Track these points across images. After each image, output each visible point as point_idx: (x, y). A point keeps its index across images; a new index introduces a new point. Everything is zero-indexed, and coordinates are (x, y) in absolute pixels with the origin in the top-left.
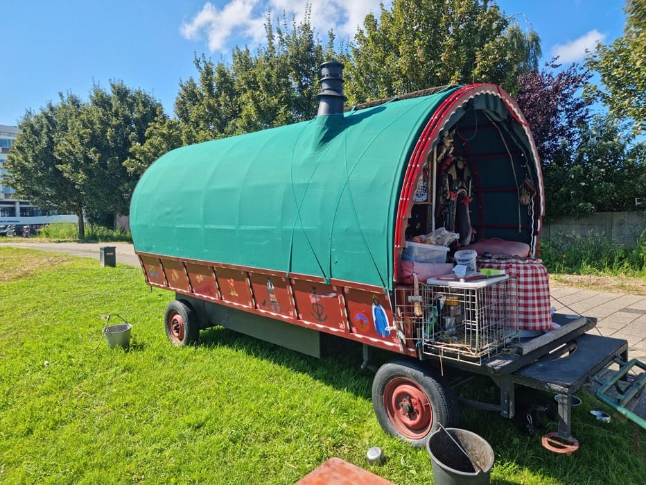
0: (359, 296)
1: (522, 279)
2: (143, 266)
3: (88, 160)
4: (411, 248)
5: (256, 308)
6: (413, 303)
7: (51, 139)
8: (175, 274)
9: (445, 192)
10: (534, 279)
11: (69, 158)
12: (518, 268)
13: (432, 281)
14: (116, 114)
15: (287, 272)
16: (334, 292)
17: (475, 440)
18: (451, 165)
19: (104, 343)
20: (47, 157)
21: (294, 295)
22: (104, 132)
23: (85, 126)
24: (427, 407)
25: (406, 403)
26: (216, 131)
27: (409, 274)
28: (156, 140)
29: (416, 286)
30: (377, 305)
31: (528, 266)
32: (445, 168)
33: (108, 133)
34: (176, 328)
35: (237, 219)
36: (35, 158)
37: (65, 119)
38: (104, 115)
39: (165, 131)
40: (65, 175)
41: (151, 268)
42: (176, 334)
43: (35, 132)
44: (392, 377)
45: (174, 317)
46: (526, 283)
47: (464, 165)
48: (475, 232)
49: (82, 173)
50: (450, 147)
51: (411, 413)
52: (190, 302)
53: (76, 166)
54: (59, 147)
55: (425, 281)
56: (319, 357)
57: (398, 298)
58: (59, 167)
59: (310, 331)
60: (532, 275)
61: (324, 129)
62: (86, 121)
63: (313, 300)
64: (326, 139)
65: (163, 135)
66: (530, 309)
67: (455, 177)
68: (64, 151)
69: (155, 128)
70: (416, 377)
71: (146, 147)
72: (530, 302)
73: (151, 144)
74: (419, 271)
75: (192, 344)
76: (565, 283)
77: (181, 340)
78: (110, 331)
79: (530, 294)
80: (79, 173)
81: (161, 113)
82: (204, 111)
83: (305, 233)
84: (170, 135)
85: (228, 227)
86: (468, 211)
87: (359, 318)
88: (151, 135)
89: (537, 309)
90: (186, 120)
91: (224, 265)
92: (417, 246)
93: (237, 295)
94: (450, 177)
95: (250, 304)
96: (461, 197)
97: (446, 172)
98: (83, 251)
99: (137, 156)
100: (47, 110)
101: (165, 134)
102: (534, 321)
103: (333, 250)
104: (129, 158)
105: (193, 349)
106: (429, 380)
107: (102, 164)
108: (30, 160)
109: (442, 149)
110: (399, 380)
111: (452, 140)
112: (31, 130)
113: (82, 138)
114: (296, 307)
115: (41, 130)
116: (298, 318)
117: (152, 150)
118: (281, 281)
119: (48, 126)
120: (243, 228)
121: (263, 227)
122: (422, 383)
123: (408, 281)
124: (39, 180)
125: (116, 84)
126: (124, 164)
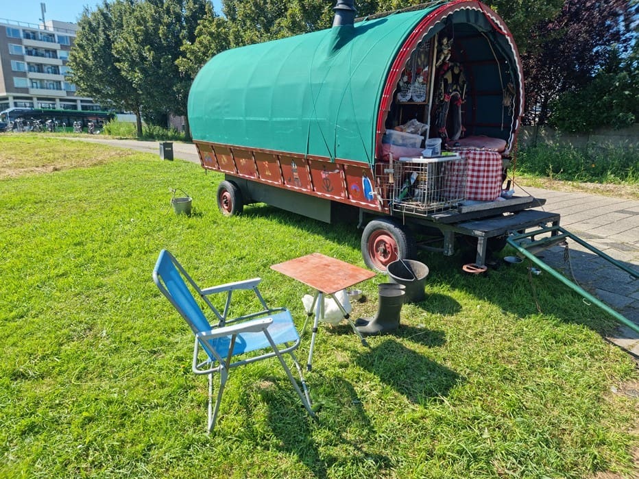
0: (354, 171)
1: (477, 162)
2: (199, 152)
3: (143, 59)
4: (390, 134)
5: (284, 184)
6: (388, 174)
7: (108, 36)
8: (224, 159)
9: (440, 94)
10: (487, 163)
11: (125, 56)
12: (475, 154)
13: (402, 159)
14: (168, 12)
15: (306, 154)
16: (338, 169)
17: (421, 265)
18: (448, 70)
19: (173, 210)
20: (105, 54)
21: (310, 173)
22: (156, 30)
23: (139, 24)
24: (396, 249)
25: (382, 248)
26: (262, 30)
27: (386, 153)
28: (205, 39)
29: (391, 162)
30: (365, 177)
31: (483, 152)
32: (442, 72)
33: (161, 31)
34: (225, 203)
35: (270, 112)
36: (95, 55)
37: (121, 16)
38: (156, 12)
39: (213, 30)
40: (123, 73)
41: (206, 154)
42: (226, 207)
43: (93, 30)
44: (375, 230)
45: (224, 194)
46: (479, 165)
47: (461, 71)
48: (465, 129)
49: (138, 71)
50: (448, 54)
51: (385, 253)
52: (237, 182)
53: (133, 64)
54: (116, 45)
55: (398, 159)
56: (329, 222)
57: (378, 170)
58: (117, 64)
59: (323, 200)
60: (485, 159)
61: (337, 38)
62: (140, 18)
63: (324, 176)
64: (338, 47)
65: (211, 34)
66: (480, 185)
67: (450, 81)
68: (120, 49)
69: (204, 26)
70: (389, 229)
71: (196, 46)
72: (481, 179)
73: (200, 43)
74: (393, 151)
75: (238, 215)
76: (582, 189)
77: (229, 212)
78: (176, 201)
79: (481, 174)
80: (136, 72)
81: (210, 10)
82: (250, 9)
83: (318, 123)
84: (219, 34)
85: (263, 119)
86: (460, 112)
87: (353, 188)
88: (200, 33)
89: (485, 185)
90: (234, 20)
91: (261, 150)
92: (396, 134)
93: (270, 174)
94: (446, 81)
95: (280, 181)
96: (454, 99)
97: (443, 77)
98: (144, 147)
99: (188, 55)
100: (102, 7)
101: (213, 33)
102: (482, 193)
103: (337, 136)
104: (181, 57)
105: (238, 218)
106: (397, 230)
107: (157, 63)
108: (91, 57)
109: (440, 56)
110: (378, 231)
111: (450, 48)
112: (90, 28)
113: (136, 36)
114: (312, 182)
115: (99, 28)
116: (314, 190)
117: (202, 49)
118: (301, 161)
119: (104, 24)
120: (274, 119)
121: (289, 119)
122: (392, 232)
123: (386, 158)
124: (100, 78)
126: (176, 62)
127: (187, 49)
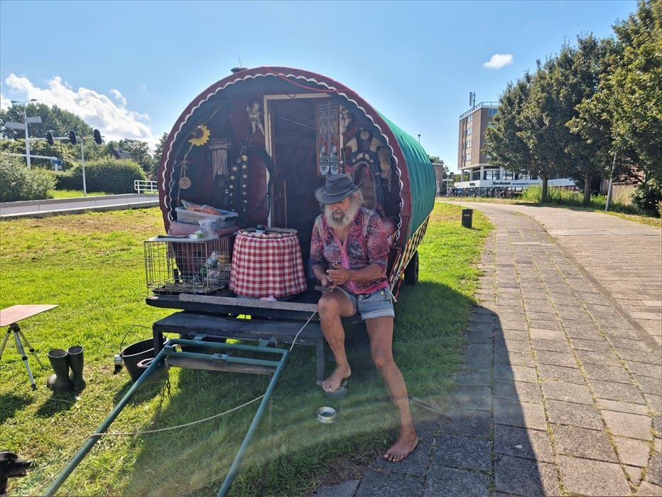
23: (544, 91)
39: (613, 82)
40: (525, 141)
49: (534, 138)
50: (347, 119)
54: (521, 115)
58: (519, 134)
65: (609, 88)
67: (354, 149)
68: (523, 119)
69: (607, 80)
71: (592, 104)
88: (602, 89)
100: (523, 80)
101: (612, 86)
104: (573, 118)
112: (508, 101)
113: (538, 104)
115: (515, 100)
117: (600, 106)
119: (520, 96)
125: (584, 39)
126: (567, 124)
127: (580, 109)
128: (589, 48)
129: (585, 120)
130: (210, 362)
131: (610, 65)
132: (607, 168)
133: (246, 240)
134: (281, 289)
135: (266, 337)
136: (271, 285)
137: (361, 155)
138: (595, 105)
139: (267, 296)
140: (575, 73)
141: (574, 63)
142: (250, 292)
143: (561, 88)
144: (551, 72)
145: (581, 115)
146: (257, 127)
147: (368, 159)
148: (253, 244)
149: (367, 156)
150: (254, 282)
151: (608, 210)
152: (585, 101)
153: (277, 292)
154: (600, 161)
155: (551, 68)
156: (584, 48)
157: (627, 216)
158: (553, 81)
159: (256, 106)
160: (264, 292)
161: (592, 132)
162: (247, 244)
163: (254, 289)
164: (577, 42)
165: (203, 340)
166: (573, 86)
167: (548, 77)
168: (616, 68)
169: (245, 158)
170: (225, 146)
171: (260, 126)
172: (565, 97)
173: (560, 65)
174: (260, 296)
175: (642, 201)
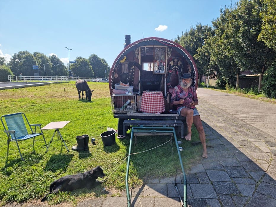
50: (170, 54)
67: (172, 65)
97: (169, 63)
125: (198, 25)
126: (194, 56)
127: (198, 51)
128: (200, 28)
129: (200, 55)
130: (150, 133)
131: (208, 36)
132: (207, 73)
133: (150, 94)
134: (161, 110)
135: (165, 124)
136: (158, 109)
137: (175, 67)
138: (203, 50)
139: (157, 112)
140: (196, 38)
141: (195, 34)
142: (151, 111)
143: (191, 43)
144: (187, 37)
145: (199, 53)
146: (137, 56)
147: (177, 68)
148: (152, 96)
149: (177, 67)
150: (153, 108)
151: (208, 88)
152: (200, 49)
153: (160, 111)
154: (205, 70)
155: (187, 35)
156: (198, 29)
157: (215, 89)
158: (188, 40)
159: (138, 49)
160: (156, 111)
161: (202, 59)
162: (150, 96)
163: (153, 110)
164: (196, 26)
165: (144, 126)
166: (195, 43)
167: (186, 38)
168: (210, 37)
169: (133, 67)
170: (127, 63)
171: (138, 56)
172: (192, 46)
173: (190, 34)
174: (155, 113)
175: (219, 84)
